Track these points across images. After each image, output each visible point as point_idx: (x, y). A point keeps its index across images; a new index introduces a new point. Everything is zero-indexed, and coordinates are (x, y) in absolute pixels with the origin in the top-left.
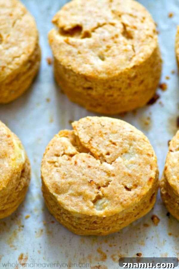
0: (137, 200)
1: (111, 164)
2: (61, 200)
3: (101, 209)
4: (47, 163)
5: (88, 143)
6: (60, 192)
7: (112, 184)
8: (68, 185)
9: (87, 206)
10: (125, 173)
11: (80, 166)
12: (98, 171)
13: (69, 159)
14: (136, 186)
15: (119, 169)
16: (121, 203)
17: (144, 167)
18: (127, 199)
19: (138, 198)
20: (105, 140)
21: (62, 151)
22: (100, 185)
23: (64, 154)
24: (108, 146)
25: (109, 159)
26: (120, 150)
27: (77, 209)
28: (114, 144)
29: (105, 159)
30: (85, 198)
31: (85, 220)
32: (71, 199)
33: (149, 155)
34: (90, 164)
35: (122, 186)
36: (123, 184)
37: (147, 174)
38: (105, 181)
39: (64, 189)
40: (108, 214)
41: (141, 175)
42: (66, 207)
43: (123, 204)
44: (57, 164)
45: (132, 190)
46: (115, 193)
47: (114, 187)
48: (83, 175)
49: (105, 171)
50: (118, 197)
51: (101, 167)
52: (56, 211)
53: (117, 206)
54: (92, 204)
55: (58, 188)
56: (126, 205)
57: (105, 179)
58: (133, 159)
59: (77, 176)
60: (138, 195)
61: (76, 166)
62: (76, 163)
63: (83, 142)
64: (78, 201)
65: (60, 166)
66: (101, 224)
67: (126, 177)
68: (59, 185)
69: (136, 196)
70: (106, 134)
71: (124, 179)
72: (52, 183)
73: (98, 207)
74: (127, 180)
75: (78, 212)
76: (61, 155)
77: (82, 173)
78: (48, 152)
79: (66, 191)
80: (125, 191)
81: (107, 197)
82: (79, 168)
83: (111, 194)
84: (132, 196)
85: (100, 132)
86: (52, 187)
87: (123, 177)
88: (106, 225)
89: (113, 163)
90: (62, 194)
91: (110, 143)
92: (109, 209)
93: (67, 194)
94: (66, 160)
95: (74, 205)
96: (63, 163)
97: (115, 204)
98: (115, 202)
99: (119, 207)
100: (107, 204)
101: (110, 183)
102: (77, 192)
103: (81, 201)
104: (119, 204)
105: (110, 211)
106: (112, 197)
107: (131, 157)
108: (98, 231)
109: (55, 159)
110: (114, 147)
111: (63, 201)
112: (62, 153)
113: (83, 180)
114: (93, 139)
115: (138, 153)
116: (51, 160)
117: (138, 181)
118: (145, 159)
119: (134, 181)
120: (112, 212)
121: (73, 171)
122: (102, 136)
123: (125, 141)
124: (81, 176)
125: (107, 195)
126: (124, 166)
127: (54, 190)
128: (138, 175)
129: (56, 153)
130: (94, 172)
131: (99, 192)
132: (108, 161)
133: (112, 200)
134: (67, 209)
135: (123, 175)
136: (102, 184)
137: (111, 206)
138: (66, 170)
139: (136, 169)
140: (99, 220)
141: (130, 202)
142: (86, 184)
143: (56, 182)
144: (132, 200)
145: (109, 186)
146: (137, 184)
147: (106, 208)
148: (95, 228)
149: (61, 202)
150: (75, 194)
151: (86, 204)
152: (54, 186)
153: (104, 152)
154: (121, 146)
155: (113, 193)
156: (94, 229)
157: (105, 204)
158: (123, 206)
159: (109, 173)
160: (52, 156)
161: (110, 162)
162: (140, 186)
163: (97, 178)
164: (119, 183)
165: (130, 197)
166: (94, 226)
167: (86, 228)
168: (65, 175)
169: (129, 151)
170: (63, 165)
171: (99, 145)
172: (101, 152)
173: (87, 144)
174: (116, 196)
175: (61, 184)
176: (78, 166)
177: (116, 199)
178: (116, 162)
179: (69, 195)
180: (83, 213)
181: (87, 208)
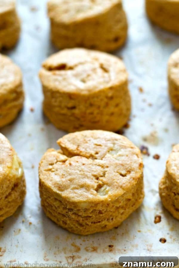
0: (134, 182)
1: (102, 159)
2: (66, 195)
3: (105, 195)
4: (44, 172)
5: (77, 150)
6: (63, 189)
7: (108, 173)
8: (69, 182)
9: (91, 194)
10: (116, 164)
11: (75, 165)
12: (93, 166)
13: (63, 164)
14: (129, 172)
15: (110, 162)
16: (121, 187)
17: (131, 156)
18: (126, 183)
19: (134, 181)
20: (90, 144)
21: (55, 160)
22: (98, 176)
23: (57, 161)
24: (94, 148)
25: (99, 156)
26: (106, 149)
27: (83, 198)
28: (100, 145)
29: (96, 157)
30: (87, 188)
31: (91, 210)
32: (75, 192)
33: (132, 148)
34: (84, 162)
35: (117, 174)
36: (117, 172)
37: (136, 162)
38: (101, 172)
39: (66, 186)
40: (112, 197)
41: (131, 163)
42: (72, 200)
43: (123, 187)
44: (53, 170)
45: (127, 175)
46: (114, 180)
47: (111, 175)
48: (80, 171)
49: (99, 165)
50: (117, 182)
51: (95, 163)
52: (62, 211)
53: (118, 189)
54: (95, 192)
55: (60, 186)
56: (126, 187)
57: (101, 170)
58: (120, 153)
59: (75, 173)
60: (134, 179)
61: (71, 166)
62: (70, 164)
63: (72, 150)
64: (82, 192)
65: (57, 170)
66: (106, 213)
67: (118, 166)
68: (60, 184)
69: (132, 179)
70: (90, 140)
71: (118, 168)
72: (54, 183)
73: (102, 193)
74: (120, 168)
75: (85, 200)
76: (55, 163)
77: (78, 170)
78: (43, 164)
79: (69, 187)
80: (121, 177)
81: (107, 184)
82: (75, 167)
83: (109, 181)
84: (129, 180)
85: (85, 140)
86: (55, 187)
87: (116, 167)
88: (111, 213)
89: (104, 159)
90: (65, 190)
91: (95, 146)
92: (112, 193)
93: (69, 189)
94: (61, 165)
95: (79, 196)
96: (58, 168)
97: (116, 188)
98: (115, 187)
99: (121, 190)
100: (109, 189)
101: (106, 173)
102: (79, 185)
103: (84, 192)
104: (119, 188)
105: (113, 194)
106: (111, 183)
107: (117, 152)
108: (103, 222)
109: (50, 167)
110: (100, 148)
111: (68, 195)
112: (56, 161)
113: (81, 175)
114: (79, 147)
115: (122, 148)
116: (47, 169)
117: (130, 168)
118: (130, 151)
119: (127, 168)
120: (115, 196)
121: (70, 170)
122: (87, 142)
123: (108, 142)
124: (79, 173)
125: (106, 183)
126: (114, 159)
127: (57, 189)
128: (128, 163)
129: (50, 163)
130: (90, 167)
131: (98, 182)
132: (99, 158)
133: (112, 186)
134: (73, 201)
135: (116, 166)
136: (99, 175)
137: (112, 190)
138: (64, 172)
139: (125, 159)
140: (104, 208)
141: (129, 185)
142: (85, 177)
143: (57, 181)
144: (129, 183)
145: (106, 175)
146: (130, 170)
147: (110, 193)
148: (100, 220)
149: (66, 197)
150: (77, 187)
151: (90, 192)
152: (56, 186)
153: (93, 153)
154: (106, 146)
155: (111, 180)
156: (99, 222)
157: (107, 189)
158: (124, 189)
159: (103, 165)
160: (48, 166)
161: (100, 158)
162: (133, 171)
163: (93, 171)
164: (114, 172)
165: (127, 181)
166: (99, 217)
167: (92, 223)
168: (63, 175)
169: (114, 149)
170: (59, 169)
171: (87, 149)
172: (90, 153)
173: (75, 150)
174: (115, 182)
175: (62, 182)
176: (73, 166)
177: (116, 184)
178: (106, 158)
179: (71, 189)
180: (89, 201)
181: (92, 196)
